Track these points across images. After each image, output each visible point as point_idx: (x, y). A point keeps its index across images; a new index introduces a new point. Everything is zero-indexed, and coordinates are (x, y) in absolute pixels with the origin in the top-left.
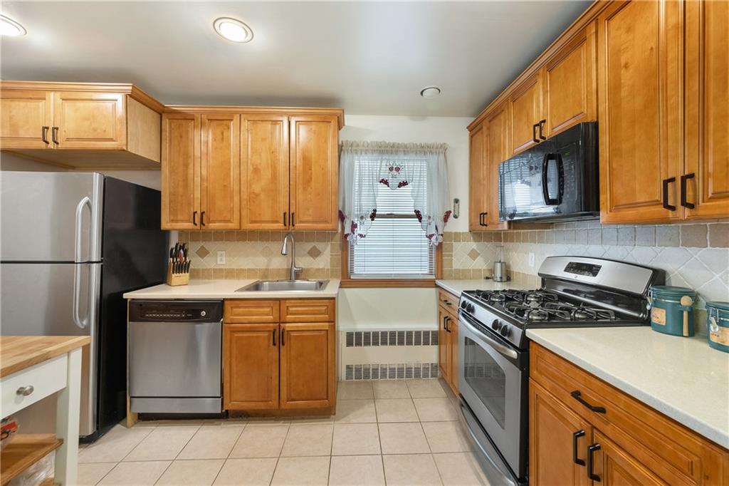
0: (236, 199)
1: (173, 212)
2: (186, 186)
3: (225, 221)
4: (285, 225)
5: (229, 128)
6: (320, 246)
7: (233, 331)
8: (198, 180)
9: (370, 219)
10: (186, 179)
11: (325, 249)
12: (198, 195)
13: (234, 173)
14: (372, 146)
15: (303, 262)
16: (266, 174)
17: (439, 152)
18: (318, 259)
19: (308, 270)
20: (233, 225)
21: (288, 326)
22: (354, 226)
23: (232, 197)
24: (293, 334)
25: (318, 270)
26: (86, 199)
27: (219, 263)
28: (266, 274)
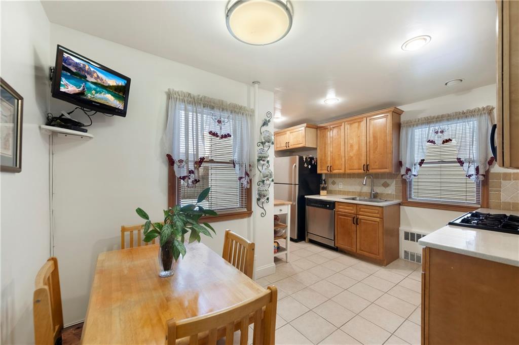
0: (343, 160)
1: (321, 167)
2: (325, 156)
3: (339, 170)
4: (364, 170)
5: (340, 129)
6: (388, 181)
7: (339, 215)
8: (329, 153)
9: (419, 166)
10: (325, 153)
11: (392, 182)
12: (329, 159)
13: (342, 148)
14: (421, 121)
15: (379, 190)
16: (356, 147)
17: (481, 114)
18: (388, 188)
19: (382, 194)
20: (342, 171)
21: (360, 217)
22: (408, 170)
23: (341, 159)
24: (363, 221)
25: (388, 194)
26: (295, 164)
27: (340, 187)
28: (360, 194)
